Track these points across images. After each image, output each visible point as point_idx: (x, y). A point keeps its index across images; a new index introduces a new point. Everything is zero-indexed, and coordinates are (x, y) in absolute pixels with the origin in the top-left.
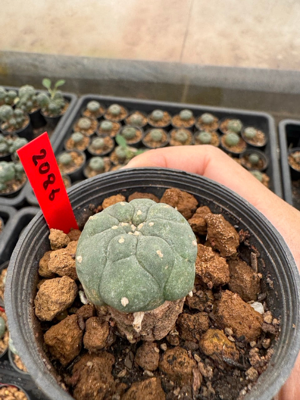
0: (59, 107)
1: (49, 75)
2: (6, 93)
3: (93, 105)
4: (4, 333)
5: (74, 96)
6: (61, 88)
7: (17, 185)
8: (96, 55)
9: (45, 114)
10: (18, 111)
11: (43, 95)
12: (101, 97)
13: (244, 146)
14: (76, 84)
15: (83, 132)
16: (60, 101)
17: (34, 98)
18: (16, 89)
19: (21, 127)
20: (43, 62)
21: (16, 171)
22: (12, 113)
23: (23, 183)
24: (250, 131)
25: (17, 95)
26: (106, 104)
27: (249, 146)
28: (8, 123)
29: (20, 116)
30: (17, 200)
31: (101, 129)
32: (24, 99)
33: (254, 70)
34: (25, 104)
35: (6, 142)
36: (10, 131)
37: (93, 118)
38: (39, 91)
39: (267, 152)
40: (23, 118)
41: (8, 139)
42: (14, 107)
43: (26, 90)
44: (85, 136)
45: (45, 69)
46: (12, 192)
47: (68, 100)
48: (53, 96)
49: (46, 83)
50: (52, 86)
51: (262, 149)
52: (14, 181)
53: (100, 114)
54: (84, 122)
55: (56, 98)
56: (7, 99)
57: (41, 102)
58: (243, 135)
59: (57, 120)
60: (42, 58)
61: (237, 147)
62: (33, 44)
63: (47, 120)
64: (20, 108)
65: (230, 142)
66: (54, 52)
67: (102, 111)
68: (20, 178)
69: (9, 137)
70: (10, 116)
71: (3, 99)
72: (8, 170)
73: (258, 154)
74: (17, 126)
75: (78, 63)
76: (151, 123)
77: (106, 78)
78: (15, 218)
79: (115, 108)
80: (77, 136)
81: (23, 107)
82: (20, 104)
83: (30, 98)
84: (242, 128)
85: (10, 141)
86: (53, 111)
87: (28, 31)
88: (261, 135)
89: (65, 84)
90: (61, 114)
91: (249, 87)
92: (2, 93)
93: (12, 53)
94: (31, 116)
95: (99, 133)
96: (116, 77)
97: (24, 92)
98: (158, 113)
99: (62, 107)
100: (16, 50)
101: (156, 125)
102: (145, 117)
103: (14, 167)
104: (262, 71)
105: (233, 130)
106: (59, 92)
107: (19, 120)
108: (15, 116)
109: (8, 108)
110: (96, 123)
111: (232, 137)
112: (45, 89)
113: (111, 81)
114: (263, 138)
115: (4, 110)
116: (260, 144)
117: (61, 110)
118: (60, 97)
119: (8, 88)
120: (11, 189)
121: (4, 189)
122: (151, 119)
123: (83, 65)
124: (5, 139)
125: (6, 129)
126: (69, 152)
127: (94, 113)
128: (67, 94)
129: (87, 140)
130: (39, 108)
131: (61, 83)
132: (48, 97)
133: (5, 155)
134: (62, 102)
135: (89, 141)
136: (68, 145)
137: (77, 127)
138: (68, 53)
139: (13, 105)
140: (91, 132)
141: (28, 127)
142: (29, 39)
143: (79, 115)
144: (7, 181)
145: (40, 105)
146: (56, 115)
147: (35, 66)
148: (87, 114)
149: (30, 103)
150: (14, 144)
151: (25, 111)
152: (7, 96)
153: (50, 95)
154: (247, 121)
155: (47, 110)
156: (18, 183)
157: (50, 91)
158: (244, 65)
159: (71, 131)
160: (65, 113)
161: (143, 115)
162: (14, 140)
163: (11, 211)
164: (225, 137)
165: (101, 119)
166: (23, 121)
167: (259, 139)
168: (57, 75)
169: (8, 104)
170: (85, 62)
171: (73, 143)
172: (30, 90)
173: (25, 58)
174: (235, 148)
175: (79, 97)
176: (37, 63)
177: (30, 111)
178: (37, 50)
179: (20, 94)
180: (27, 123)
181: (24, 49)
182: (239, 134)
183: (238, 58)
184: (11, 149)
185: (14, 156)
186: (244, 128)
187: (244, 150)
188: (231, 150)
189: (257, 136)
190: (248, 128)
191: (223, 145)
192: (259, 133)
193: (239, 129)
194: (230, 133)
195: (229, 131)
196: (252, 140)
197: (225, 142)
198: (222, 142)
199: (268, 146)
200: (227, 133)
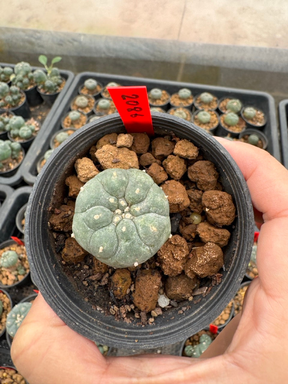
0: (56, 84)
1: (46, 53)
2: (2, 70)
3: (90, 83)
4: (2, 314)
5: (71, 74)
6: (57, 65)
7: (14, 164)
8: (93, 32)
9: (42, 92)
10: (13, 88)
11: (39, 71)
12: (98, 74)
13: (244, 125)
14: (73, 62)
15: (80, 110)
16: (57, 79)
17: (30, 74)
18: (12, 65)
19: (17, 104)
20: (39, 38)
21: (12, 149)
22: (7, 90)
23: (20, 161)
24: (251, 110)
25: (14, 72)
26: (103, 82)
27: (249, 126)
28: (4, 100)
29: (16, 93)
30: (14, 179)
31: (98, 107)
32: (20, 76)
33: (253, 49)
34: (21, 81)
35: (2, 120)
36: (5, 108)
37: (90, 95)
38: (35, 68)
39: (266, 132)
40: (19, 95)
41: (4, 116)
42: (10, 84)
43: (22, 66)
44: (82, 113)
45: (42, 46)
46: (9, 171)
47: (65, 77)
48: (49, 72)
49: (43, 59)
50: (49, 63)
51: (262, 129)
52: (11, 160)
53: (97, 92)
54: (81, 100)
55: (52, 75)
56: (2, 76)
57: (37, 78)
58: (242, 115)
59: (54, 97)
60: (38, 35)
61: (237, 127)
62: (28, 20)
63: (44, 98)
64: (16, 85)
65: (229, 122)
66: (51, 29)
67: (100, 89)
68: (16, 156)
69: (5, 114)
70: (6, 93)
72: (4, 148)
73: (257, 134)
74: (13, 104)
75: (74, 40)
77: (103, 55)
78: (12, 197)
79: (113, 85)
80: (74, 115)
81: (19, 84)
82: (16, 81)
83: (26, 75)
84: (242, 108)
85: (6, 119)
86: (50, 88)
87: (24, 7)
88: (261, 115)
89: (61, 61)
90: (57, 92)
91: (247, 67)
93: (8, 29)
94: (28, 93)
95: (96, 112)
96: (113, 55)
97: (20, 68)
98: (156, 92)
99: (59, 85)
100: (12, 26)
101: (154, 104)
103: (10, 145)
104: (261, 50)
105: (233, 110)
106: (56, 69)
107: (15, 97)
108: (11, 93)
109: (4, 85)
110: (93, 100)
111: (231, 117)
112: (42, 66)
113: (108, 59)
114: (263, 118)
116: (259, 124)
117: (57, 87)
118: (57, 75)
119: (4, 64)
120: (7, 167)
121: (1, 168)
123: (80, 42)
124: (1, 116)
125: (2, 106)
126: (66, 131)
127: (91, 90)
128: (64, 71)
129: (84, 118)
130: (35, 85)
131: (57, 59)
132: (44, 74)
133: (1, 133)
134: (59, 79)
135: (87, 120)
136: (65, 123)
137: (74, 105)
138: (64, 30)
139: (9, 82)
140: (88, 110)
141: (24, 105)
142: (24, 14)
143: (76, 93)
144: (4, 160)
145: (36, 83)
146: (52, 93)
147: (31, 43)
148: (84, 92)
149: (26, 80)
150: (10, 122)
151: (21, 88)
152: (3, 73)
153: (46, 73)
154: (246, 100)
155: (44, 87)
156: (15, 161)
157: (46, 68)
158: (243, 43)
159: (68, 110)
160: (62, 90)
162: (10, 118)
163: (8, 190)
164: (224, 116)
165: (99, 97)
166: (20, 98)
167: (259, 118)
168: (53, 53)
169: (4, 81)
170: (82, 38)
171: (70, 121)
172: (26, 66)
173: (22, 34)
174: (235, 128)
175: (75, 75)
176: (33, 40)
177: (26, 88)
178: (33, 26)
179: (16, 71)
180: (23, 100)
181: (20, 25)
182: (239, 114)
183: (236, 37)
184: (7, 127)
185: (10, 134)
186: (243, 108)
187: (244, 130)
188: (230, 130)
189: (257, 116)
190: (249, 108)
191: (223, 125)
192: (259, 112)
193: (239, 109)
194: (229, 112)
195: (229, 111)
196: (252, 120)
197: (224, 122)
198: (222, 122)
199: (267, 126)
200: (227, 112)
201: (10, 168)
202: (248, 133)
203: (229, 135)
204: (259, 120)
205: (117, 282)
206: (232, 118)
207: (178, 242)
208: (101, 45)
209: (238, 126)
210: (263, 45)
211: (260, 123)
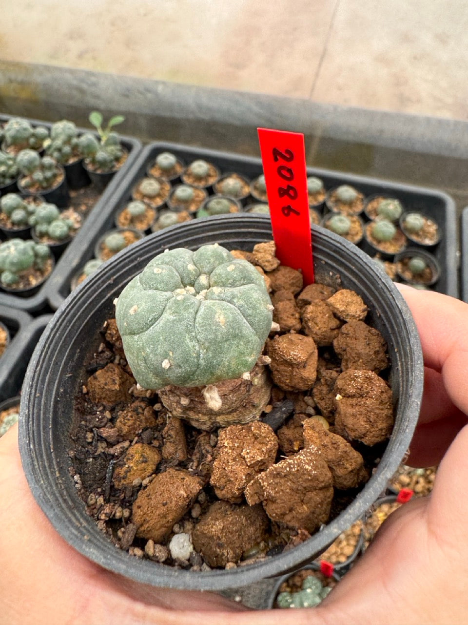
3: (166, 160)
5: (137, 143)
7: (36, 278)
13: (403, 242)
19: (50, 185)
21: (36, 255)
23: (46, 274)
24: (416, 219)
27: (411, 244)
30: (34, 302)
33: (428, 120)
39: (439, 256)
42: (42, 154)
44: (149, 206)
46: (28, 288)
47: (127, 147)
51: (432, 250)
52: (32, 271)
53: (176, 173)
57: (84, 147)
58: (402, 225)
60: (93, 79)
61: (391, 244)
63: (93, 178)
65: (380, 236)
68: (41, 266)
72: (24, 252)
73: (424, 258)
75: (148, 90)
76: (256, 194)
78: (28, 329)
80: (136, 207)
84: (402, 214)
88: (432, 228)
91: (418, 147)
95: (171, 205)
99: (117, 159)
101: (263, 199)
102: (247, 184)
103: (33, 248)
104: (441, 123)
105: (387, 216)
106: (114, 134)
108: (43, 168)
111: (383, 227)
112: (93, 128)
114: (435, 232)
116: (428, 242)
117: (114, 163)
121: (16, 282)
122: (256, 188)
123: (156, 94)
124: (24, 203)
125: (27, 187)
126: (121, 232)
127: (166, 171)
128: (126, 139)
134: (118, 150)
135: (155, 216)
140: (159, 202)
144: (21, 270)
150: (37, 212)
154: (410, 202)
156: (38, 273)
158: (412, 110)
161: (243, 180)
162: (38, 205)
164: (373, 225)
167: (428, 233)
171: (129, 216)
174: (388, 245)
175: (144, 145)
182: (397, 223)
183: (403, 100)
184: (32, 220)
185: (35, 230)
186: (404, 214)
187: (403, 249)
188: (381, 248)
189: (426, 229)
190: (412, 214)
191: (369, 239)
192: (429, 223)
193: (397, 215)
194: (382, 220)
195: (381, 216)
196: (417, 234)
197: (372, 235)
198: (368, 233)
199: (442, 245)
200: (377, 219)
201: (29, 284)
202: (409, 255)
203: (378, 256)
204: (429, 235)
205: (132, 456)
206: (385, 229)
207: (263, 431)
209: (393, 242)
210: (446, 115)
211: (431, 239)
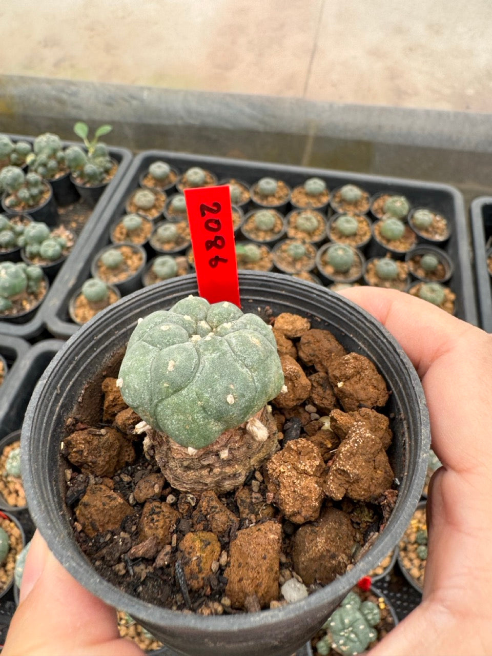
0: (102, 170)
1: (85, 117)
2: (13, 146)
3: (160, 169)
4: (7, 557)
5: (127, 153)
6: (104, 139)
7: (30, 302)
8: (164, 85)
9: (78, 182)
10: (32, 176)
11: (74, 149)
12: (172, 154)
13: (413, 239)
14: (129, 132)
15: (141, 213)
16: (104, 161)
17: (60, 154)
18: (30, 139)
19: (37, 203)
20: (74, 94)
21: (29, 278)
22: (22, 179)
23: (41, 298)
24: (425, 214)
25: (32, 150)
26: (180, 167)
27: (421, 241)
28: (16, 196)
29: (36, 184)
30: (31, 328)
31: (171, 208)
32: (43, 157)
33: (428, 113)
34: (44, 165)
35: (12, 229)
36: (18, 209)
37: (159, 189)
38: (67, 143)
39: (451, 251)
40: (41, 187)
41: (16, 223)
42: (26, 170)
43: (47, 141)
44: (145, 218)
45: (78, 107)
46: (22, 313)
47: (117, 158)
48: (91, 151)
49: (81, 129)
50: (91, 135)
51: (443, 245)
52: (25, 295)
53: (170, 183)
54: (144, 197)
55: (96, 155)
56: (14, 156)
57: (70, 161)
58: (411, 222)
59: (98, 192)
60: (73, 88)
61: (401, 243)
62: (57, 65)
63: (81, 192)
64: (36, 171)
65: (389, 234)
66: (93, 78)
67: (174, 179)
68: (34, 289)
69: (17, 219)
70: (20, 184)
71: (8, 155)
72: (16, 275)
73: (436, 254)
74: (31, 203)
75: (133, 97)
76: (256, 199)
77: (180, 122)
78: (27, 357)
79: (196, 173)
80: (131, 221)
81: (41, 170)
82: (36, 164)
83: (53, 155)
84: (409, 211)
85: (19, 227)
86: (92, 177)
87: (50, 42)
88: (442, 223)
89: (112, 131)
90: (104, 182)
91: (419, 142)
92: (6, 145)
93: (23, 79)
94: (55, 185)
95: (169, 216)
96: (196, 122)
97: (43, 144)
98: (268, 183)
99: (107, 171)
100: (30, 73)
101: (265, 203)
102: (247, 189)
103: (25, 271)
104: (440, 115)
105: (395, 214)
106: (102, 145)
107: (35, 191)
108: (28, 184)
109: (17, 171)
110: (163, 197)
111: (392, 225)
112: (79, 139)
113: (189, 128)
114: (444, 227)
115: (10, 174)
116: (439, 238)
117: (104, 175)
118: (103, 155)
119: (16, 137)
120: (19, 307)
121: (9, 308)
122: (256, 193)
123: (142, 101)
124: (11, 223)
125: (12, 206)
126: (118, 247)
127: (160, 180)
128: (115, 149)
129: (148, 227)
130: (68, 171)
131: (105, 129)
132: (83, 154)
133: (10, 250)
134: (107, 161)
135: (153, 229)
136: (117, 234)
137: (131, 204)
138: (116, 81)
139: (24, 166)
140: (155, 214)
141: (49, 203)
142: (51, 55)
143: (136, 185)
144: (13, 295)
145: (69, 167)
146: (96, 184)
147: (61, 102)
148: (149, 183)
149: (52, 163)
150: (25, 232)
151: (44, 176)
152: (15, 151)
153: (86, 151)
154: (417, 198)
155: (82, 175)
156: (32, 297)
157: (87, 144)
158: (410, 104)
159: (121, 212)
160: (112, 180)
161: (241, 185)
162: (26, 225)
163: (21, 346)
164: (381, 224)
165: (172, 191)
166: (42, 193)
167: (438, 228)
168: (97, 117)
169: (16, 164)
170: (145, 94)
171: (124, 231)
172: (54, 141)
173: (47, 87)
174: (398, 244)
175: (134, 155)
176: (65, 96)
177: (53, 176)
178: (65, 75)
179: (36, 148)
180: (48, 196)
181: (42, 72)
182: (405, 220)
183: (400, 93)
184: (21, 241)
185: (25, 252)
186: (412, 211)
187: (413, 247)
188: (391, 247)
189: (435, 224)
190: (420, 210)
191: (378, 239)
192: (438, 218)
193: (405, 212)
194: (389, 218)
195: (388, 215)
196: (427, 230)
197: (380, 234)
198: (376, 233)
199: (452, 241)
200: (385, 217)
201: (23, 309)
202: (420, 252)
203: (388, 255)
204: (439, 231)
206: (394, 227)
208: (177, 105)
209: (402, 240)
210: (445, 107)
211: (441, 235)
